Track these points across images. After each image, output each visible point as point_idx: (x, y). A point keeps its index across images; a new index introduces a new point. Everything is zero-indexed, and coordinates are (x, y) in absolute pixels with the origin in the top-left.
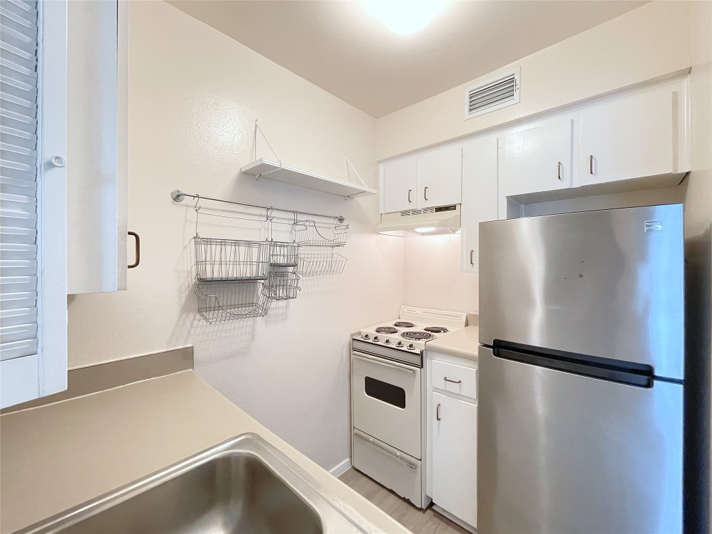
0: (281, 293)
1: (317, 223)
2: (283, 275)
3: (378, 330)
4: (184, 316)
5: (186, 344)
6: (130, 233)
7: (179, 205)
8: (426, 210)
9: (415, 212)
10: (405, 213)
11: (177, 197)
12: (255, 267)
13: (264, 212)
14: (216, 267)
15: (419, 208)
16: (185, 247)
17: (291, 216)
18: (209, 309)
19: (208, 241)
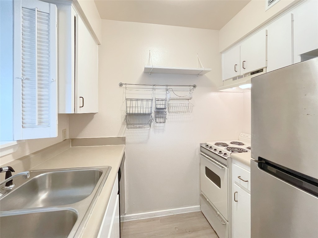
0: (162, 120)
1: (173, 89)
2: (162, 113)
3: (217, 144)
4: (123, 126)
5: (123, 136)
6: (80, 97)
7: (122, 88)
8: (246, 75)
9: (240, 77)
10: (234, 79)
11: (121, 85)
12: (150, 109)
13: (152, 87)
14: (134, 109)
15: (242, 74)
16: (123, 102)
17: (165, 87)
18: (130, 124)
19: (131, 100)
